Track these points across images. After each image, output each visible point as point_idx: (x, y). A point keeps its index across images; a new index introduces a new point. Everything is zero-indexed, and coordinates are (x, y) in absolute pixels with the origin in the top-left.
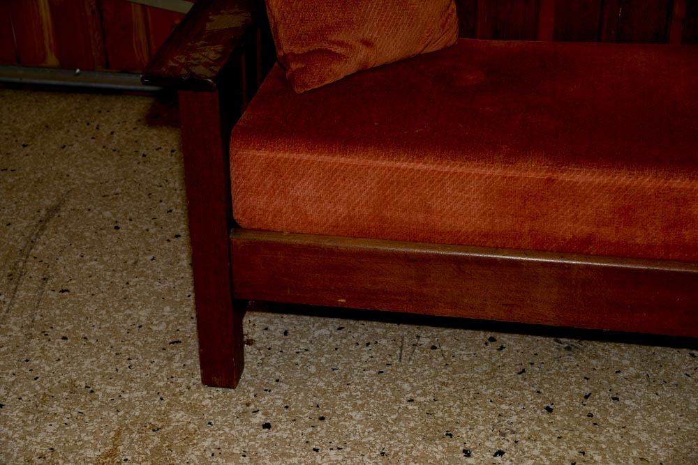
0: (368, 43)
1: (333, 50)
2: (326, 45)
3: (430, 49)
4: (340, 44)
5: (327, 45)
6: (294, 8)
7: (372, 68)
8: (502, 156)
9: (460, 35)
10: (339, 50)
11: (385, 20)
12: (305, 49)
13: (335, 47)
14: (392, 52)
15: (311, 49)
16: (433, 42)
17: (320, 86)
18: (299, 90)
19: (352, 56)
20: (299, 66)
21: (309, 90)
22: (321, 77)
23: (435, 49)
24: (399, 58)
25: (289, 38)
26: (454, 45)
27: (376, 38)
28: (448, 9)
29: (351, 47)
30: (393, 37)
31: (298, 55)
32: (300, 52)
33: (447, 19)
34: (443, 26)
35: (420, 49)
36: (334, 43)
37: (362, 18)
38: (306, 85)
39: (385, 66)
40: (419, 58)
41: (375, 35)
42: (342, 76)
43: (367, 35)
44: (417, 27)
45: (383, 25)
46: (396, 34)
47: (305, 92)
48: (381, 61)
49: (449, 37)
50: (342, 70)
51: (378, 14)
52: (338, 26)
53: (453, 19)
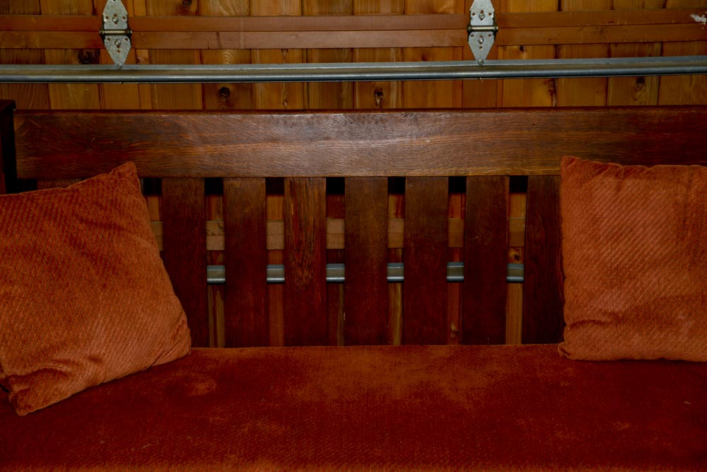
0: (95, 360)
1: (59, 369)
2: (50, 365)
3: (162, 361)
4: (66, 362)
5: (52, 364)
6: (15, 329)
7: (102, 384)
8: (230, 466)
9: (193, 346)
10: (65, 368)
11: (113, 336)
12: (29, 370)
13: (61, 365)
14: (122, 366)
15: (35, 370)
16: (165, 353)
17: (45, 406)
18: (22, 413)
19: (80, 374)
20: (23, 387)
21: (32, 411)
22: (46, 397)
23: (168, 360)
24: (130, 372)
25: (11, 361)
26: (187, 355)
27: (104, 354)
28: (178, 321)
29: (78, 365)
30: (123, 352)
31: (21, 376)
32: (23, 374)
33: (178, 330)
34: (174, 338)
35: (151, 362)
36: (59, 362)
37: (89, 335)
38: (30, 407)
39: (115, 382)
40: (152, 370)
41: (103, 351)
42: (69, 395)
43: (95, 351)
44: (146, 340)
45: (111, 341)
46: (125, 348)
47: (29, 414)
48: (110, 376)
49: (181, 347)
50: (67, 389)
51: (106, 330)
52: (64, 344)
53: (185, 331)
